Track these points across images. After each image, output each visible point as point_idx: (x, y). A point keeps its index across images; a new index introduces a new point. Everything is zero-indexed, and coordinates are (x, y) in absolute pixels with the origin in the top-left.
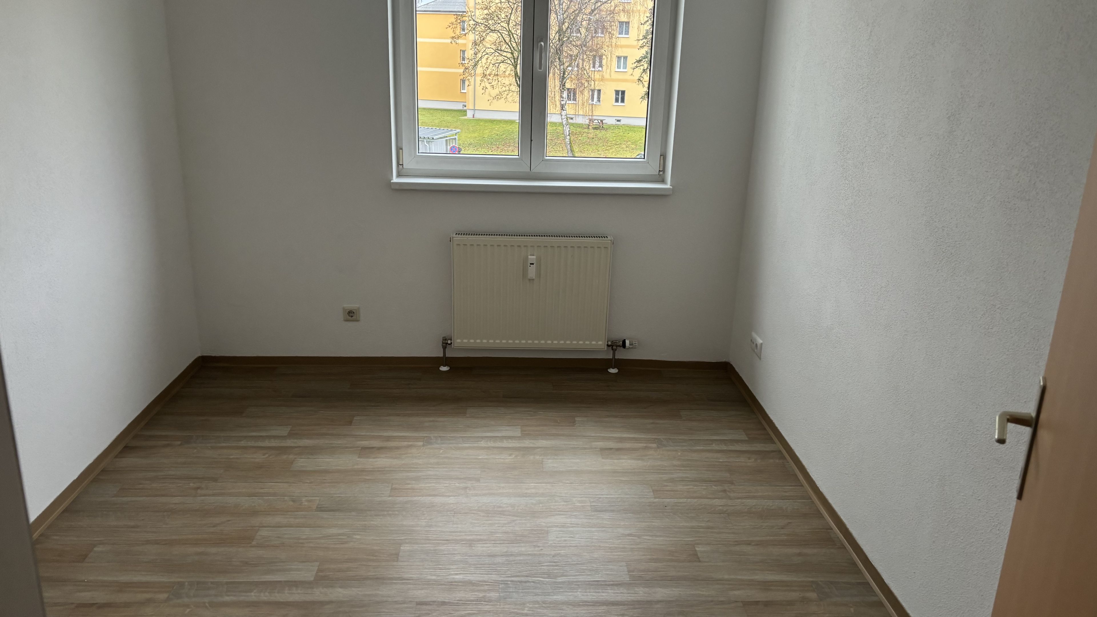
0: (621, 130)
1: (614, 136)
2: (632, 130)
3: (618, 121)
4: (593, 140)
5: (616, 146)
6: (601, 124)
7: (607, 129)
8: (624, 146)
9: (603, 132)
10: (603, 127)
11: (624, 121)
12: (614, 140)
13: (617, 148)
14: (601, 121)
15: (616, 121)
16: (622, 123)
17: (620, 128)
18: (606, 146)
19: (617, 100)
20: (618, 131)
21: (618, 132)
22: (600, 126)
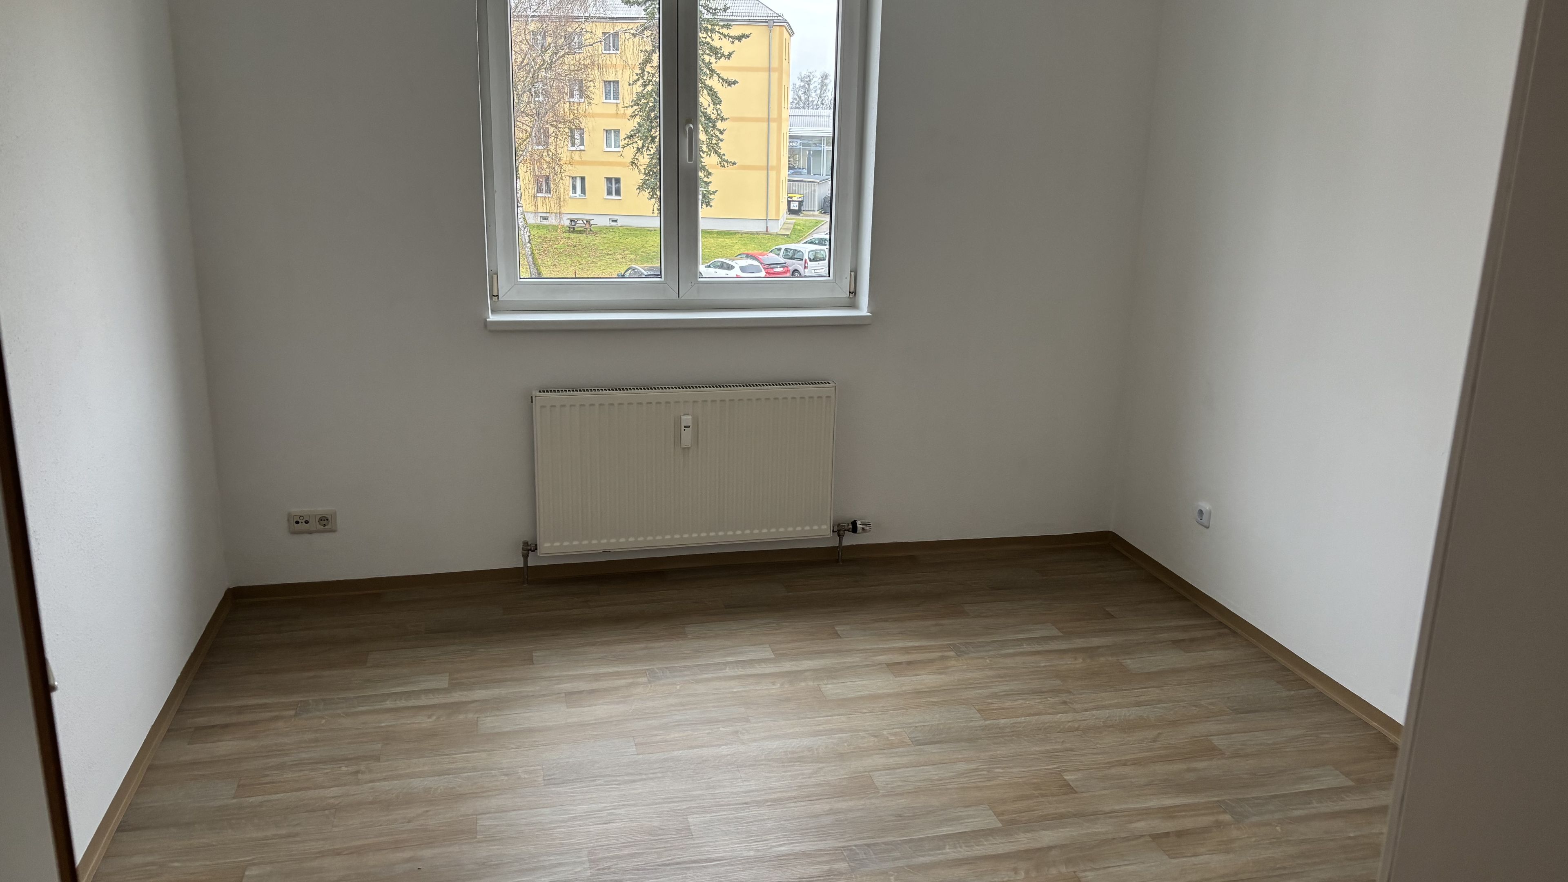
0: (617, 234)
1: (606, 242)
2: (634, 234)
3: (615, 221)
4: (575, 248)
5: (608, 257)
6: (588, 226)
7: (597, 232)
8: (619, 257)
9: (591, 237)
10: (591, 230)
11: (622, 222)
12: (606, 249)
13: (608, 260)
14: (587, 221)
15: (611, 221)
16: (619, 223)
17: (617, 231)
18: (593, 257)
19: (609, 193)
20: (612, 235)
21: (612, 237)
22: (587, 229)
